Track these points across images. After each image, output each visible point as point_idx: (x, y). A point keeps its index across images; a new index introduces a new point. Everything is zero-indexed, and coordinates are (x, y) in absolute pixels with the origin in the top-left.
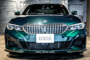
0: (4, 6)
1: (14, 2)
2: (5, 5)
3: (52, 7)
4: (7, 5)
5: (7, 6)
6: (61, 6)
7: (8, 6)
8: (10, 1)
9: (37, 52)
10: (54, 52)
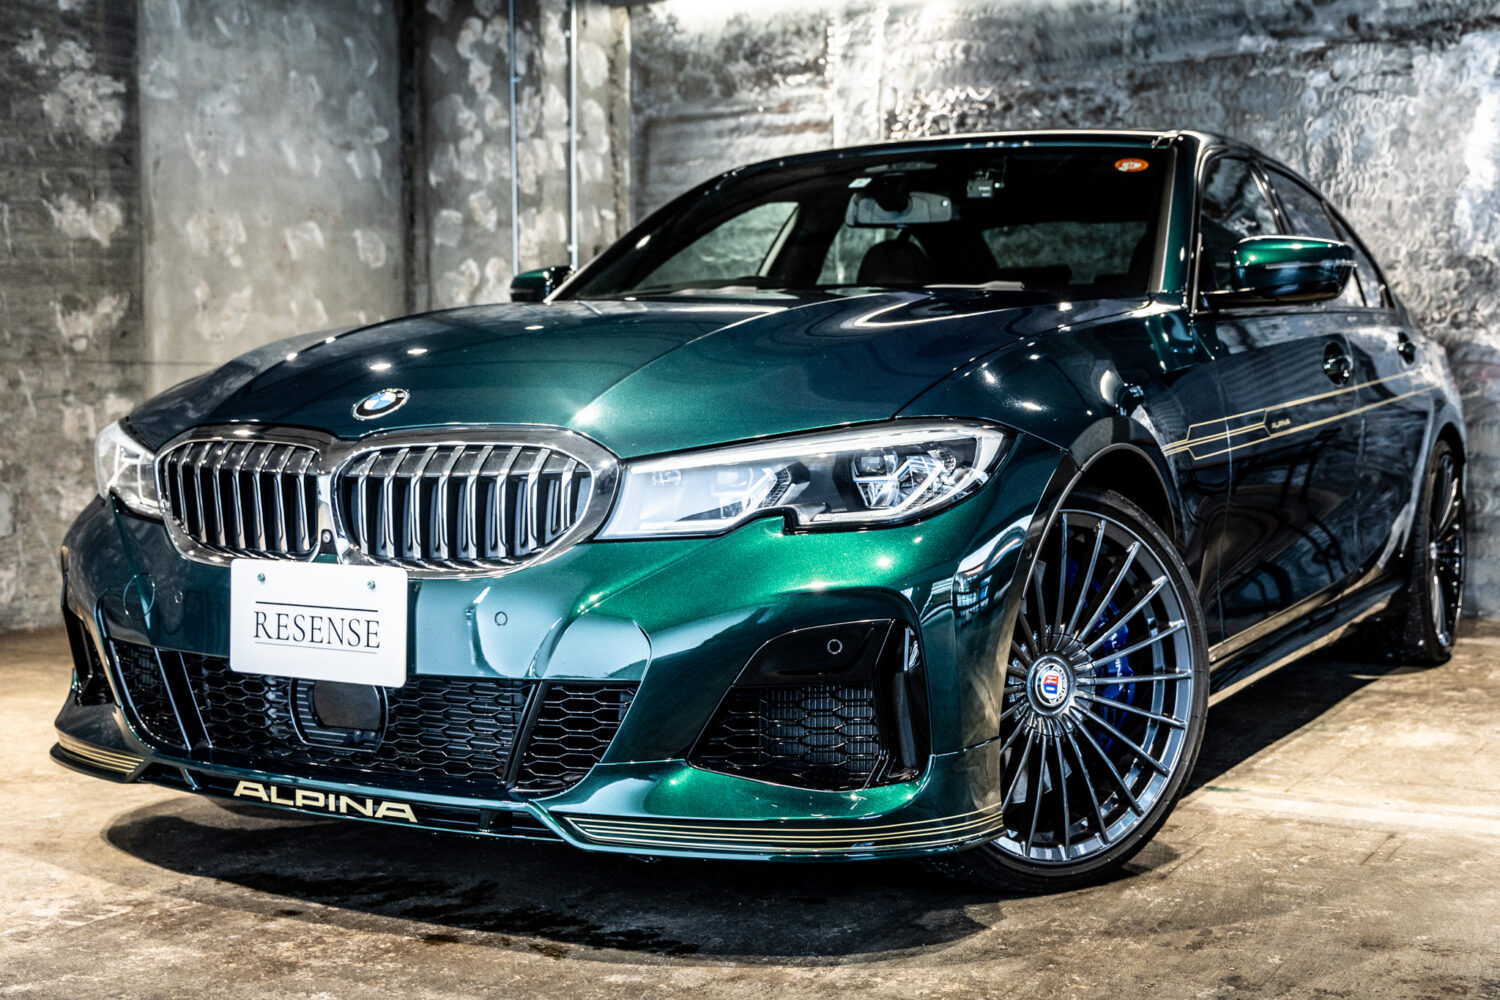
1: (803, 127)
8: (756, 128)
9: (239, 787)
10: (409, 814)
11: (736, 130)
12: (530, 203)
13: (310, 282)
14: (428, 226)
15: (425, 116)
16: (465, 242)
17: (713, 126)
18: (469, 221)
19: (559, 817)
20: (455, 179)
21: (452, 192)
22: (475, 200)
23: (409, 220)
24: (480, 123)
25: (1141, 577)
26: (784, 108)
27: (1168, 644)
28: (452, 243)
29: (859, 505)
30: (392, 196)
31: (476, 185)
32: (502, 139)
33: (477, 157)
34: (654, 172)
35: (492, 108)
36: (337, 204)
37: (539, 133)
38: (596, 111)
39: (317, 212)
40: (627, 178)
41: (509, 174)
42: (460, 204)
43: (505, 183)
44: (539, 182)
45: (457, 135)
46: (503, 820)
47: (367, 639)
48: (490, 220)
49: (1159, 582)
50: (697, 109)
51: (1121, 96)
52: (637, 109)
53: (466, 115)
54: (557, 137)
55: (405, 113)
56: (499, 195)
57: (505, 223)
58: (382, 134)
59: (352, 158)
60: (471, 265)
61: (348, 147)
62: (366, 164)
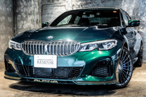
0: (48, 14)
1: (62, 6)
2: (50, 12)
3: (98, 14)
4: (52, 12)
5: (52, 14)
6: (114, 12)
7: (54, 13)
8: (56, 6)
9: (35, 80)
10: (57, 82)
11: (54, 6)
12: (30, 14)
13: (3, 24)
14: (16, 17)
15: (16, 4)
16: (21, 19)
17: (51, 5)
18: (22, 16)
19: (75, 81)
20: (20, 11)
21: (20, 13)
22: (23, 14)
23: (14, 16)
24: (23, 5)
25: (127, 56)
26: (60, 3)
27: (129, 63)
28: (20, 19)
29: (103, 48)
30: (12, 13)
31: (23, 12)
32: (26, 7)
33: (23, 9)
34: (44, 11)
35: (25, 3)
36: (6, 14)
37: (31, 6)
38: (37, 3)
39: (4, 15)
40: (40, 12)
41: (27, 11)
42: (21, 14)
43: (27, 12)
44: (31, 12)
45: (20, 6)
46: (68, 82)
47: (52, 63)
48: (25, 16)
49: (129, 56)
50: (49, 3)
51: (100, 3)
52: (41, 3)
53: (21, 4)
54: (33, 7)
55: (13, 3)
56: (26, 13)
57: (27, 17)
58: (11, 6)
59: (8, 9)
60: (22, 22)
61: (7, 7)
62: (9, 9)
